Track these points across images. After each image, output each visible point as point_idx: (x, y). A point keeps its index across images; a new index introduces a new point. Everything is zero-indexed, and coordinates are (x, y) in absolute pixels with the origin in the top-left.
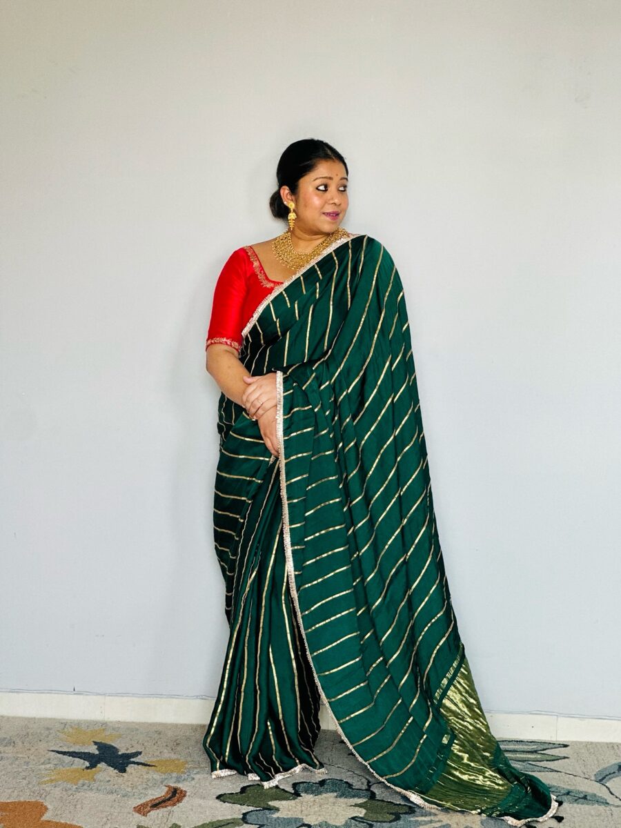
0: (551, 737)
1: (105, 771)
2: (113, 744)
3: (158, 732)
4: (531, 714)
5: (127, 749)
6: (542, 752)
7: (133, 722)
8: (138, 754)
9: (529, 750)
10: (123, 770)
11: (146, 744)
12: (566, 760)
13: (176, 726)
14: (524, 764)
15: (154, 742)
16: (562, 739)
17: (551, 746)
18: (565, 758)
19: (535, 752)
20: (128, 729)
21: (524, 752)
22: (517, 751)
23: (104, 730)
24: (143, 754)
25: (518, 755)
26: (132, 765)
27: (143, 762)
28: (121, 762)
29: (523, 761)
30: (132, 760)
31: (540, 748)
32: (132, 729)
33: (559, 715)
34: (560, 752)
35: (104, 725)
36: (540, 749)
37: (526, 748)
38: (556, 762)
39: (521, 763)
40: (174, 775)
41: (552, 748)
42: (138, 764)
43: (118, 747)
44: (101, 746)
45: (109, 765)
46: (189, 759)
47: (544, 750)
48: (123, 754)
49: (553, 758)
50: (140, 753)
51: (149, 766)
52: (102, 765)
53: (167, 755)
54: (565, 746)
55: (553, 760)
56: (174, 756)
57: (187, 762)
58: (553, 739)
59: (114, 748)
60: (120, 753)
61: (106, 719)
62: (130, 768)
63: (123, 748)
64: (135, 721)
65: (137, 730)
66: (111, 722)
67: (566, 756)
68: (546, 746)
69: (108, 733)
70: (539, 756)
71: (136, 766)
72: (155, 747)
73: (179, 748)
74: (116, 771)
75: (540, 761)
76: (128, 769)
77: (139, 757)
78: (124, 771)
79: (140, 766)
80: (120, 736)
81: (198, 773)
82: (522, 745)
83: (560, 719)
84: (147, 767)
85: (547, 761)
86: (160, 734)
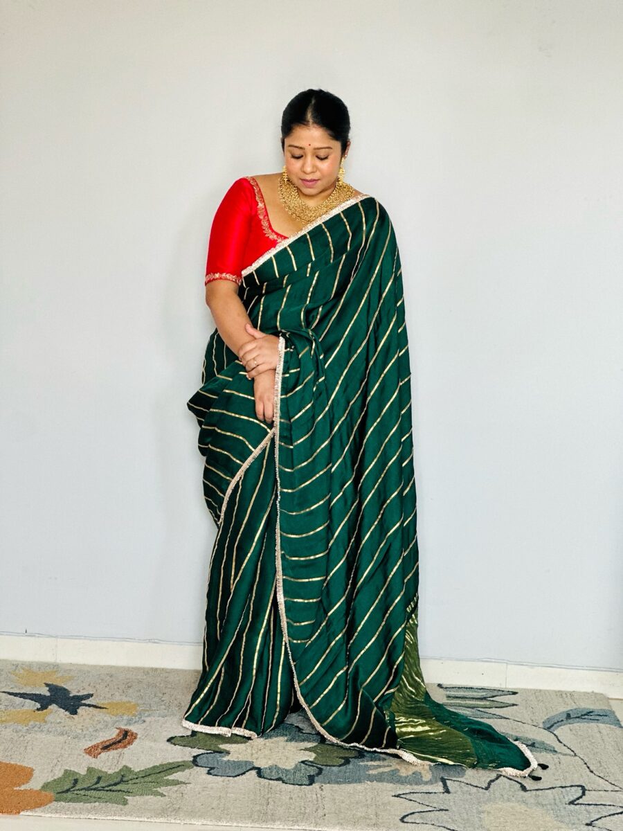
0: (501, 684)
1: (56, 713)
2: (65, 686)
3: (110, 674)
4: (482, 661)
5: (79, 691)
6: (491, 699)
7: (85, 665)
8: (90, 696)
9: (479, 697)
10: (74, 712)
11: (98, 686)
12: (515, 707)
13: (128, 669)
14: (473, 710)
15: (106, 684)
16: (511, 686)
17: (500, 693)
18: (513, 705)
19: (484, 699)
20: (80, 671)
21: (473, 698)
22: (467, 698)
23: (56, 671)
24: (93, 697)
25: (467, 702)
26: (84, 707)
27: (94, 704)
28: (72, 704)
29: (473, 708)
30: (83, 702)
31: (489, 695)
32: (84, 671)
33: (508, 662)
34: (509, 699)
35: (56, 667)
36: (490, 697)
37: (475, 694)
38: (505, 709)
39: (470, 709)
40: (125, 717)
41: (501, 695)
42: (89, 706)
43: (69, 689)
44: (52, 688)
45: (61, 707)
46: (140, 702)
47: (493, 697)
48: (74, 697)
49: (503, 705)
50: (92, 695)
51: (100, 708)
52: (53, 707)
53: (117, 698)
54: (514, 693)
55: (502, 707)
56: (125, 699)
57: (138, 705)
58: (503, 687)
59: (66, 690)
60: (71, 695)
61: (58, 661)
62: (81, 710)
63: (74, 690)
64: (86, 663)
65: (89, 672)
66: (63, 664)
67: (515, 703)
68: (495, 693)
69: (60, 675)
70: (488, 703)
71: (87, 708)
72: (107, 689)
73: (131, 691)
74: (67, 713)
75: (490, 708)
76: (79, 711)
77: (91, 698)
78: (76, 713)
79: (91, 709)
80: (71, 678)
81: (149, 716)
82: (473, 692)
83: (509, 666)
84: (98, 709)
85: (496, 707)
86: (111, 676)
